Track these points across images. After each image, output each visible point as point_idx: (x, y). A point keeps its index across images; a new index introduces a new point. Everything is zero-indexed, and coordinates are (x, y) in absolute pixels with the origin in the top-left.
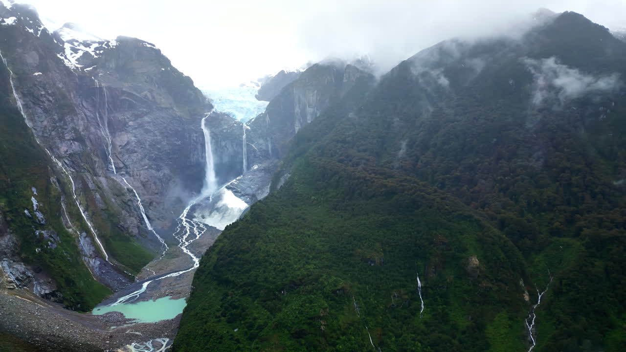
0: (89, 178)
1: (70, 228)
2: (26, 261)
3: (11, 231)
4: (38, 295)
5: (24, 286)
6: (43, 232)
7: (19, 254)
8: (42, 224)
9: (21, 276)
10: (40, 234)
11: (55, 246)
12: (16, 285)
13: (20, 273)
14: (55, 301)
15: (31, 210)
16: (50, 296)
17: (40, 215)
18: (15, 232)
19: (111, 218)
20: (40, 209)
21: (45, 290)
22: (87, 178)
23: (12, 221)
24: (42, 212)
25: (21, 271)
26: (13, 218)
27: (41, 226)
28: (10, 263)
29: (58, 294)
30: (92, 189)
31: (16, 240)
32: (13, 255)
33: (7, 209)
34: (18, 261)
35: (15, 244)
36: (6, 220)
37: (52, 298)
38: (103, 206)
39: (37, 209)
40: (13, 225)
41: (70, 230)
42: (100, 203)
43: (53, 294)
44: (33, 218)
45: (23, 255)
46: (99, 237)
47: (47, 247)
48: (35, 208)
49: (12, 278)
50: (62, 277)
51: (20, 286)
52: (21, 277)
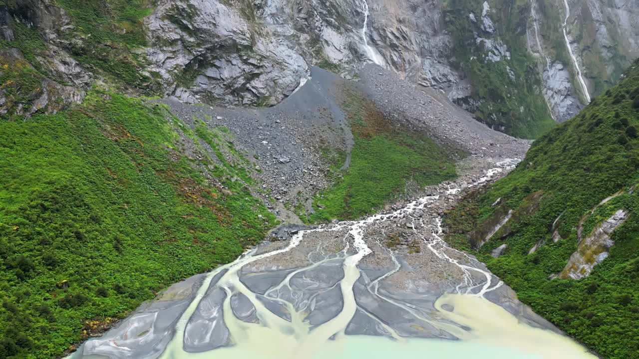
0: (597, 5)
1: (538, 52)
2: (454, 66)
3: (446, 32)
4: (450, 99)
5: (441, 88)
6: (486, 40)
7: (448, 57)
8: (488, 32)
9: (441, 77)
10: (482, 42)
11: (497, 59)
12: (431, 84)
13: (440, 74)
14: (467, 110)
15: (478, 15)
16: (462, 102)
17: (487, 22)
18: (451, 33)
19: (618, 60)
20: (490, 15)
21: (459, 95)
22: (594, 5)
23: (451, 22)
24: (492, 19)
25: (442, 73)
26: (453, 19)
27: (487, 34)
28: (433, 62)
29: (471, 101)
30: (596, 19)
31: (448, 41)
32: (440, 56)
33: (449, 9)
34: (444, 64)
35: (446, 45)
36: (444, 20)
37: (464, 105)
38: (607, 42)
39: (486, 15)
40: (452, 27)
41: (536, 55)
42: (603, 38)
43: (465, 100)
44: (477, 24)
45: (453, 59)
46: (585, 76)
47: (485, 57)
48: (484, 13)
49: (429, 76)
50: (486, 86)
51: (436, 87)
52: (440, 79)
